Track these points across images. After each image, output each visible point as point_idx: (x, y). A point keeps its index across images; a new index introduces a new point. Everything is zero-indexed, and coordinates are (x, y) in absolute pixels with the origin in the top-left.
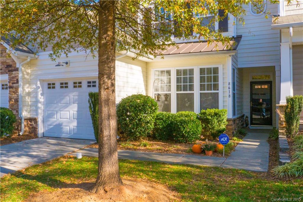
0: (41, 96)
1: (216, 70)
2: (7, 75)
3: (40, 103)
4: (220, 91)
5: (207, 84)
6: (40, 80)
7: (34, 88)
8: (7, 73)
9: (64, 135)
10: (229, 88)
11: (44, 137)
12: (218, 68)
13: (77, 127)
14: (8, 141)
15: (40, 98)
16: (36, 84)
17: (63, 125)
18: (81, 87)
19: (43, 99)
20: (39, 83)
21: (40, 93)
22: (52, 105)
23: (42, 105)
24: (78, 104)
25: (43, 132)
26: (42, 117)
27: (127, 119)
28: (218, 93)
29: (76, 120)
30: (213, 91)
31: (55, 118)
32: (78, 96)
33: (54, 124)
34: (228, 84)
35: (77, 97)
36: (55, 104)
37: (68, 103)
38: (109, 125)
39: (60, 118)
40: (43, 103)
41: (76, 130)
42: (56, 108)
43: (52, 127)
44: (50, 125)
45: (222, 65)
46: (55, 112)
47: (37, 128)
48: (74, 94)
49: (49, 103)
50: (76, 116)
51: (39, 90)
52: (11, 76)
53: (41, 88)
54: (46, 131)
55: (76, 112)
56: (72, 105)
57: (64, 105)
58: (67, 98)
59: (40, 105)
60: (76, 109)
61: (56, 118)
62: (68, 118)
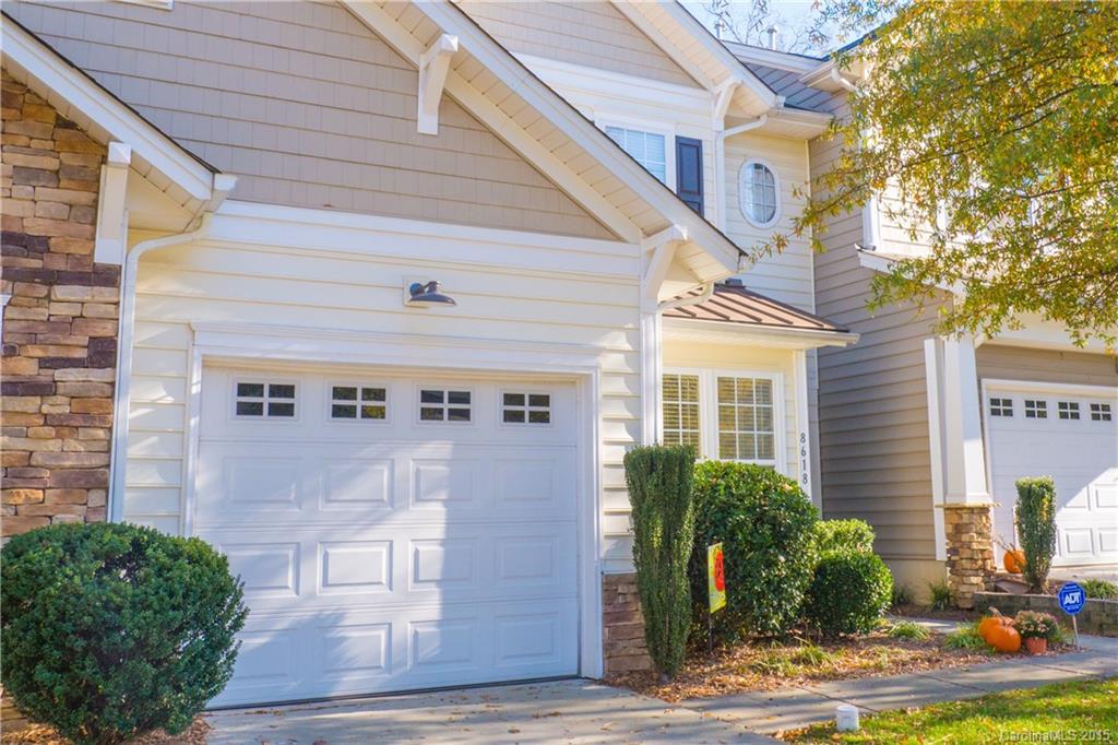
1: (763, 389)
4: (779, 461)
5: (740, 436)
7: (153, 404)
10: (803, 453)
12: (769, 382)
13: (440, 623)
17: (347, 622)
18: (464, 415)
22: (270, 509)
24: (446, 502)
28: (774, 466)
30: (758, 462)
31: (286, 587)
32: (450, 462)
33: (283, 624)
34: (799, 437)
35: (442, 468)
37: (385, 498)
39: (326, 585)
41: (435, 643)
42: (295, 526)
45: (781, 374)
46: (291, 553)
48: (429, 450)
50: (433, 569)
55: (437, 548)
56: (411, 508)
57: (361, 508)
58: (382, 471)
60: (438, 532)
61: (290, 585)
62: (384, 580)
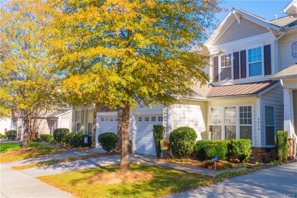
0: (135, 125)
1: (250, 108)
2: (117, 112)
3: (134, 130)
4: (253, 125)
5: (248, 119)
6: (135, 116)
7: (131, 120)
8: (117, 111)
9: (146, 152)
10: (259, 123)
11: (136, 153)
12: (251, 106)
14: (113, 154)
15: (134, 127)
16: (132, 118)
17: (146, 146)
19: (136, 127)
20: (134, 117)
21: (134, 124)
22: (141, 132)
23: (135, 131)
25: (135, 150)
26: (135, 139)
27: (173, 143)
28: (251, 126)
29: (152, 143)
30: (248, 125)
31: (142, 141)
33: (141, 145)
34: (257, 119)
36: (142, 131)
37: (149, 131)
38: (125, 143)
39: (145, 141)
40: (136, 130)
41: (152, 150)
42: (142, 134)
43: (140, 147)
44: (139, 146)
45: (253, 105)
46: (142, 137)
47: (131, 147)
48: (152, 125)
49: (139, 131)
51: (134, 122)
52: (119, 113)
53: (135, 121)
54: (138, 149)
55: (152, 138)
57: (147, 132)
58: (148, 128)
59: (134, 132)
60: (152, 135)
62: (149, 141)
